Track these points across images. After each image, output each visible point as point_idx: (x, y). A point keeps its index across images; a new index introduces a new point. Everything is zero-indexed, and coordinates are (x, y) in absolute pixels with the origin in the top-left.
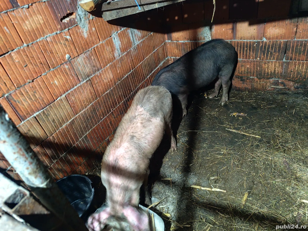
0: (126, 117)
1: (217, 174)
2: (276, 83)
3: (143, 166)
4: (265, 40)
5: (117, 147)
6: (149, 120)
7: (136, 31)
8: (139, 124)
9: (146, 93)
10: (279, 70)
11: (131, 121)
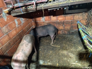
0: (20, 44)
1: (50, 59)
2: (62, 32)
3: (26, 59)
4: (58, 21)
5: (17, 53)
6: (28, 44)
7: (22, 18)
8: (25, 46)
9: (26, 36)
10: (63, 28)
11: (22, 45)
